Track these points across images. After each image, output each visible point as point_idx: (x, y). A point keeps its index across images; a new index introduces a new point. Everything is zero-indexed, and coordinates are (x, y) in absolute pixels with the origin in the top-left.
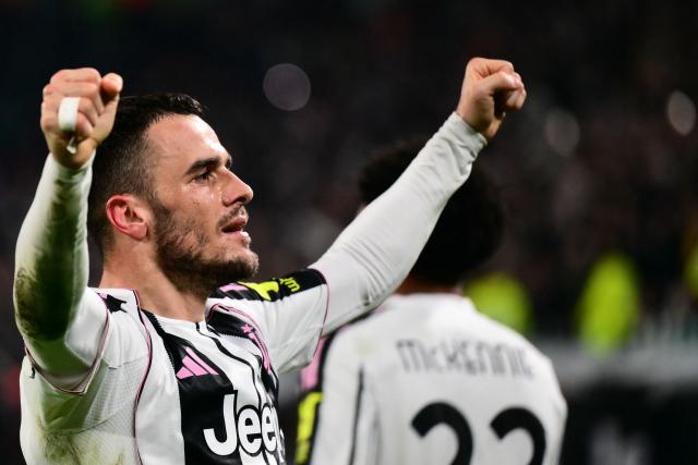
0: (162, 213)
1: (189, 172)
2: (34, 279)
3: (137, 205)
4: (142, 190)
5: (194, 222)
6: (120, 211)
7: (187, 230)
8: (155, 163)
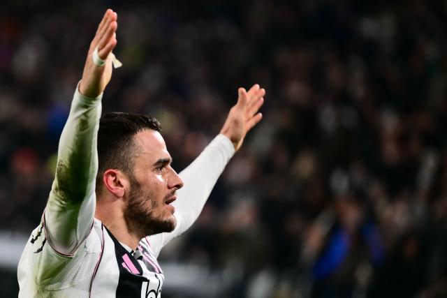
0: (135, 185)
1: (155, 165)
2: (68, 166)
3: (121, 177)
4: (126, 169)
5: (152, 194)
6: (111, 179)
7: (149, 198)
8: (137, 155)
